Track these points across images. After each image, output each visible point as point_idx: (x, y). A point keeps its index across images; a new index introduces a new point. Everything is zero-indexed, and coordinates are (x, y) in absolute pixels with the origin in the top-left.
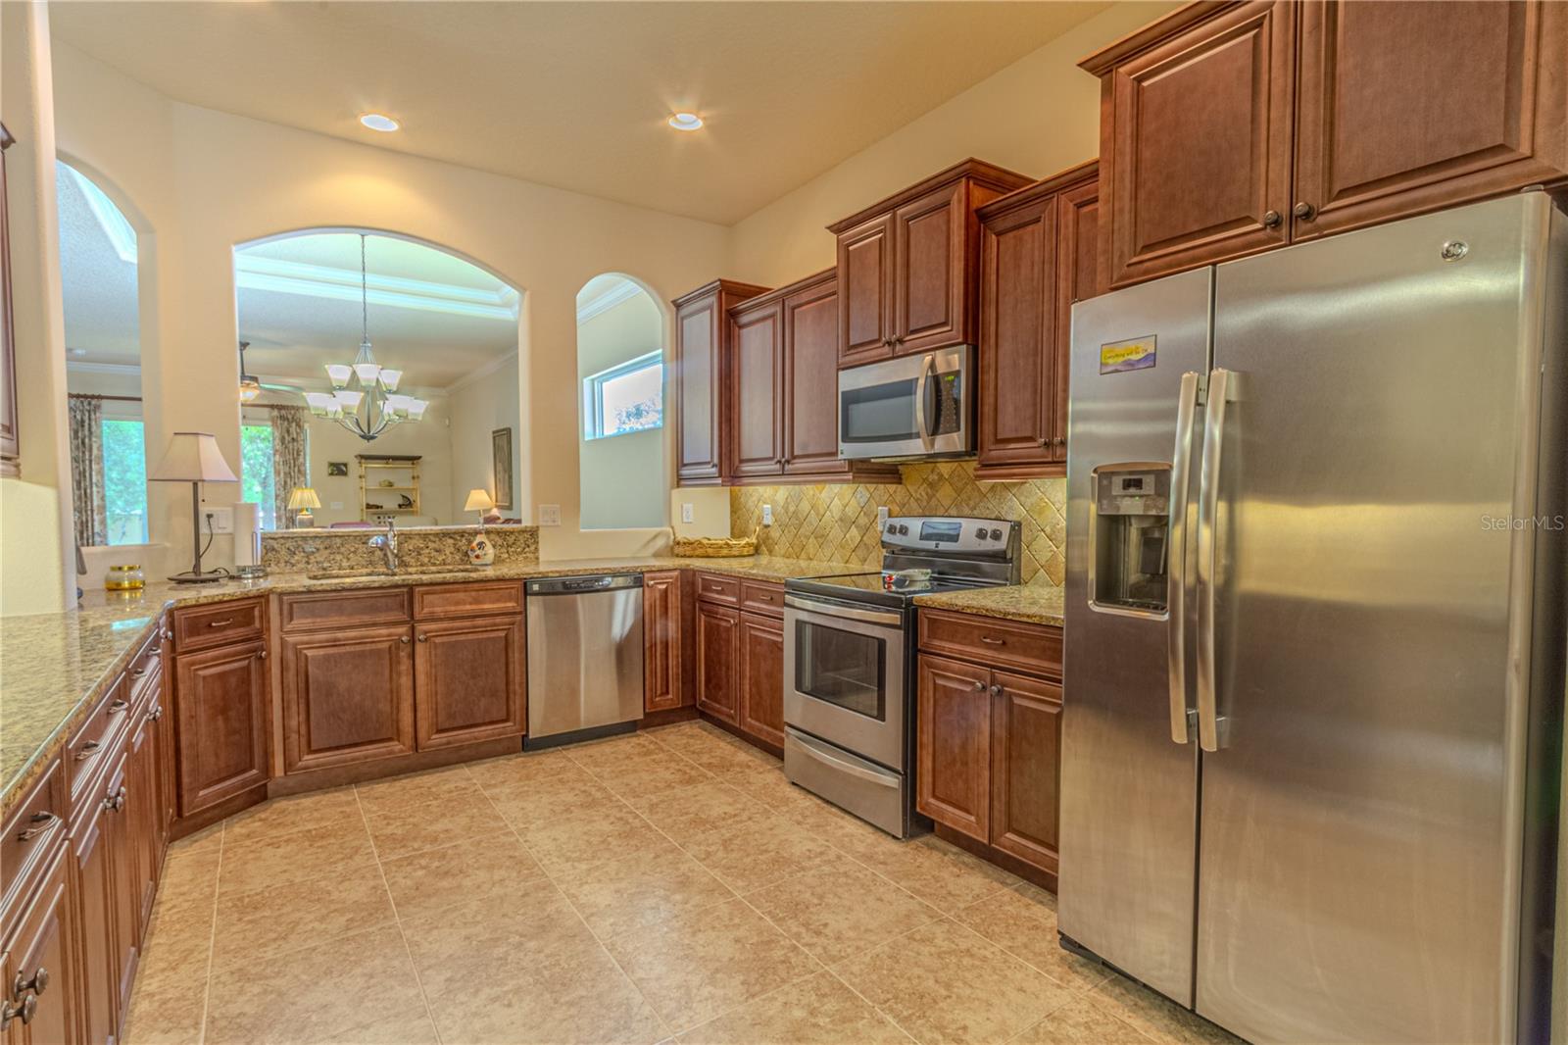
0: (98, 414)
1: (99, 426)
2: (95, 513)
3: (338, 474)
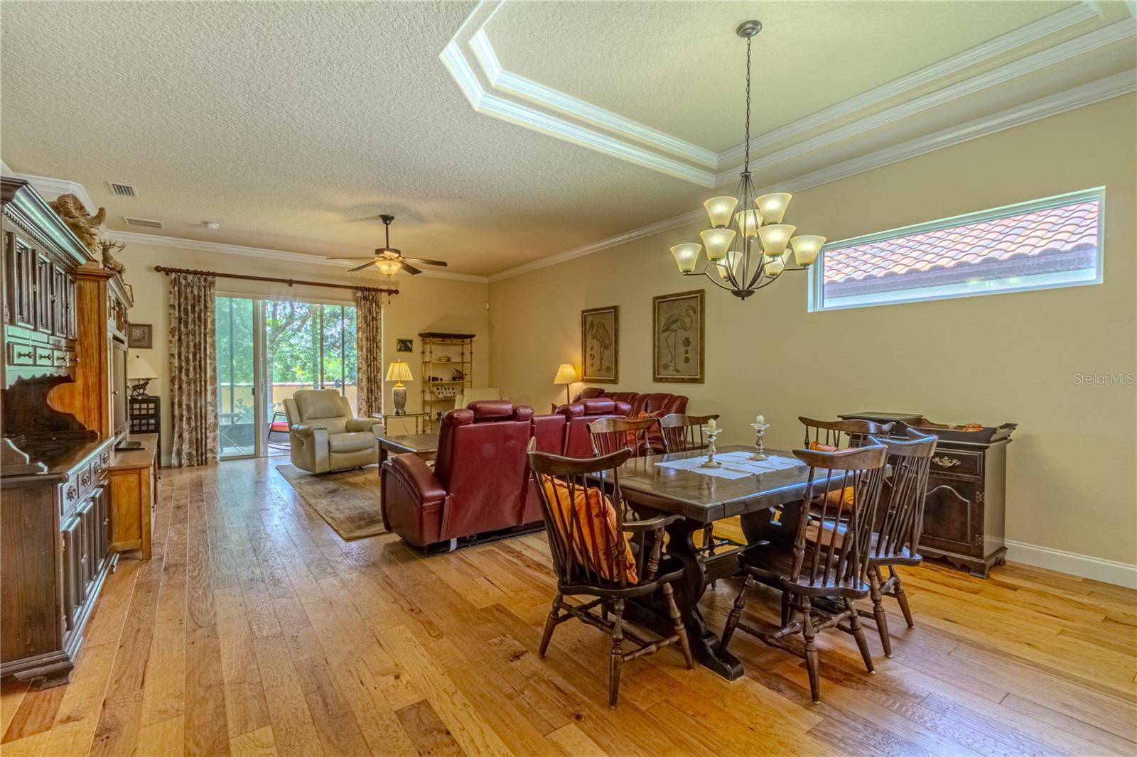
0: (212, 290)
1: (213, 302)
2: (208, 383)
3: (404, 350)
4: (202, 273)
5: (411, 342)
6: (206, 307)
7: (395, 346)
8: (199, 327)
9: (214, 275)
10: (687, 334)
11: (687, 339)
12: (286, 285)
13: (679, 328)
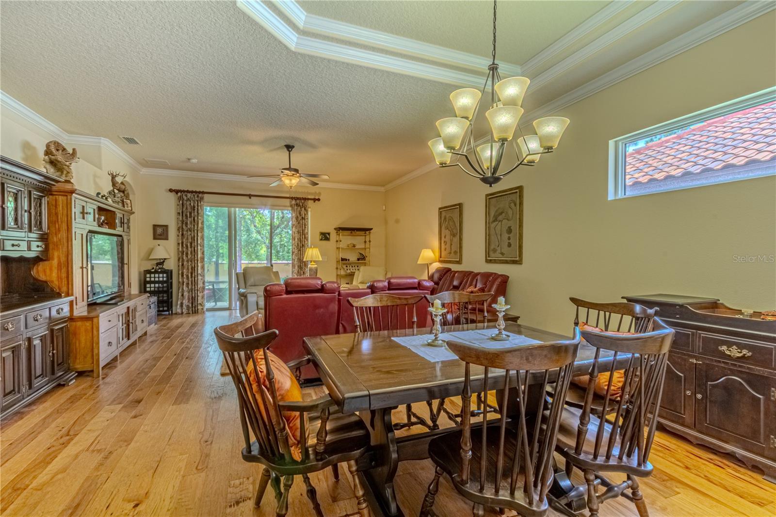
0: (202, 203)
1: (202, 210)
2: (199, 262)
3: (324, 240)
4: (196, 192)
5: (329, 234)
6: (198, 212)
7: (318, 237)
8: (194, 226)
9: (203, 193)
10: (510, 223)
11: (510, 227)
12: (247, 198)
13: (504, 219)
